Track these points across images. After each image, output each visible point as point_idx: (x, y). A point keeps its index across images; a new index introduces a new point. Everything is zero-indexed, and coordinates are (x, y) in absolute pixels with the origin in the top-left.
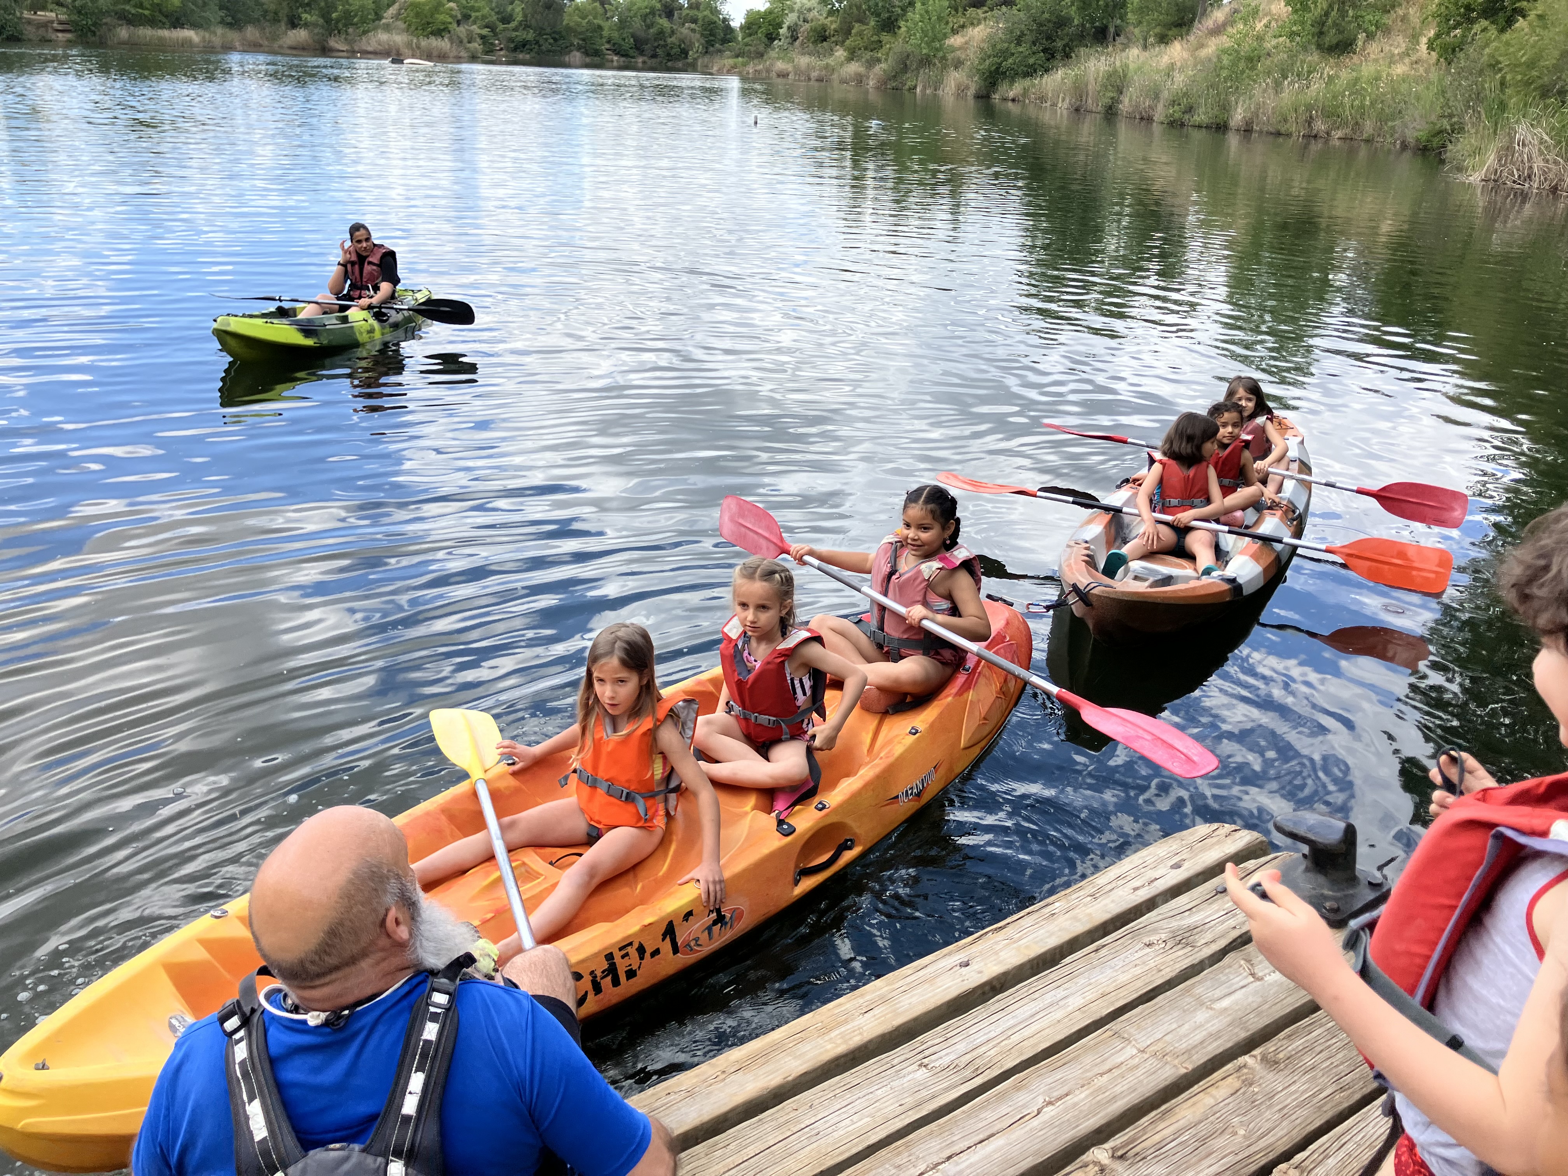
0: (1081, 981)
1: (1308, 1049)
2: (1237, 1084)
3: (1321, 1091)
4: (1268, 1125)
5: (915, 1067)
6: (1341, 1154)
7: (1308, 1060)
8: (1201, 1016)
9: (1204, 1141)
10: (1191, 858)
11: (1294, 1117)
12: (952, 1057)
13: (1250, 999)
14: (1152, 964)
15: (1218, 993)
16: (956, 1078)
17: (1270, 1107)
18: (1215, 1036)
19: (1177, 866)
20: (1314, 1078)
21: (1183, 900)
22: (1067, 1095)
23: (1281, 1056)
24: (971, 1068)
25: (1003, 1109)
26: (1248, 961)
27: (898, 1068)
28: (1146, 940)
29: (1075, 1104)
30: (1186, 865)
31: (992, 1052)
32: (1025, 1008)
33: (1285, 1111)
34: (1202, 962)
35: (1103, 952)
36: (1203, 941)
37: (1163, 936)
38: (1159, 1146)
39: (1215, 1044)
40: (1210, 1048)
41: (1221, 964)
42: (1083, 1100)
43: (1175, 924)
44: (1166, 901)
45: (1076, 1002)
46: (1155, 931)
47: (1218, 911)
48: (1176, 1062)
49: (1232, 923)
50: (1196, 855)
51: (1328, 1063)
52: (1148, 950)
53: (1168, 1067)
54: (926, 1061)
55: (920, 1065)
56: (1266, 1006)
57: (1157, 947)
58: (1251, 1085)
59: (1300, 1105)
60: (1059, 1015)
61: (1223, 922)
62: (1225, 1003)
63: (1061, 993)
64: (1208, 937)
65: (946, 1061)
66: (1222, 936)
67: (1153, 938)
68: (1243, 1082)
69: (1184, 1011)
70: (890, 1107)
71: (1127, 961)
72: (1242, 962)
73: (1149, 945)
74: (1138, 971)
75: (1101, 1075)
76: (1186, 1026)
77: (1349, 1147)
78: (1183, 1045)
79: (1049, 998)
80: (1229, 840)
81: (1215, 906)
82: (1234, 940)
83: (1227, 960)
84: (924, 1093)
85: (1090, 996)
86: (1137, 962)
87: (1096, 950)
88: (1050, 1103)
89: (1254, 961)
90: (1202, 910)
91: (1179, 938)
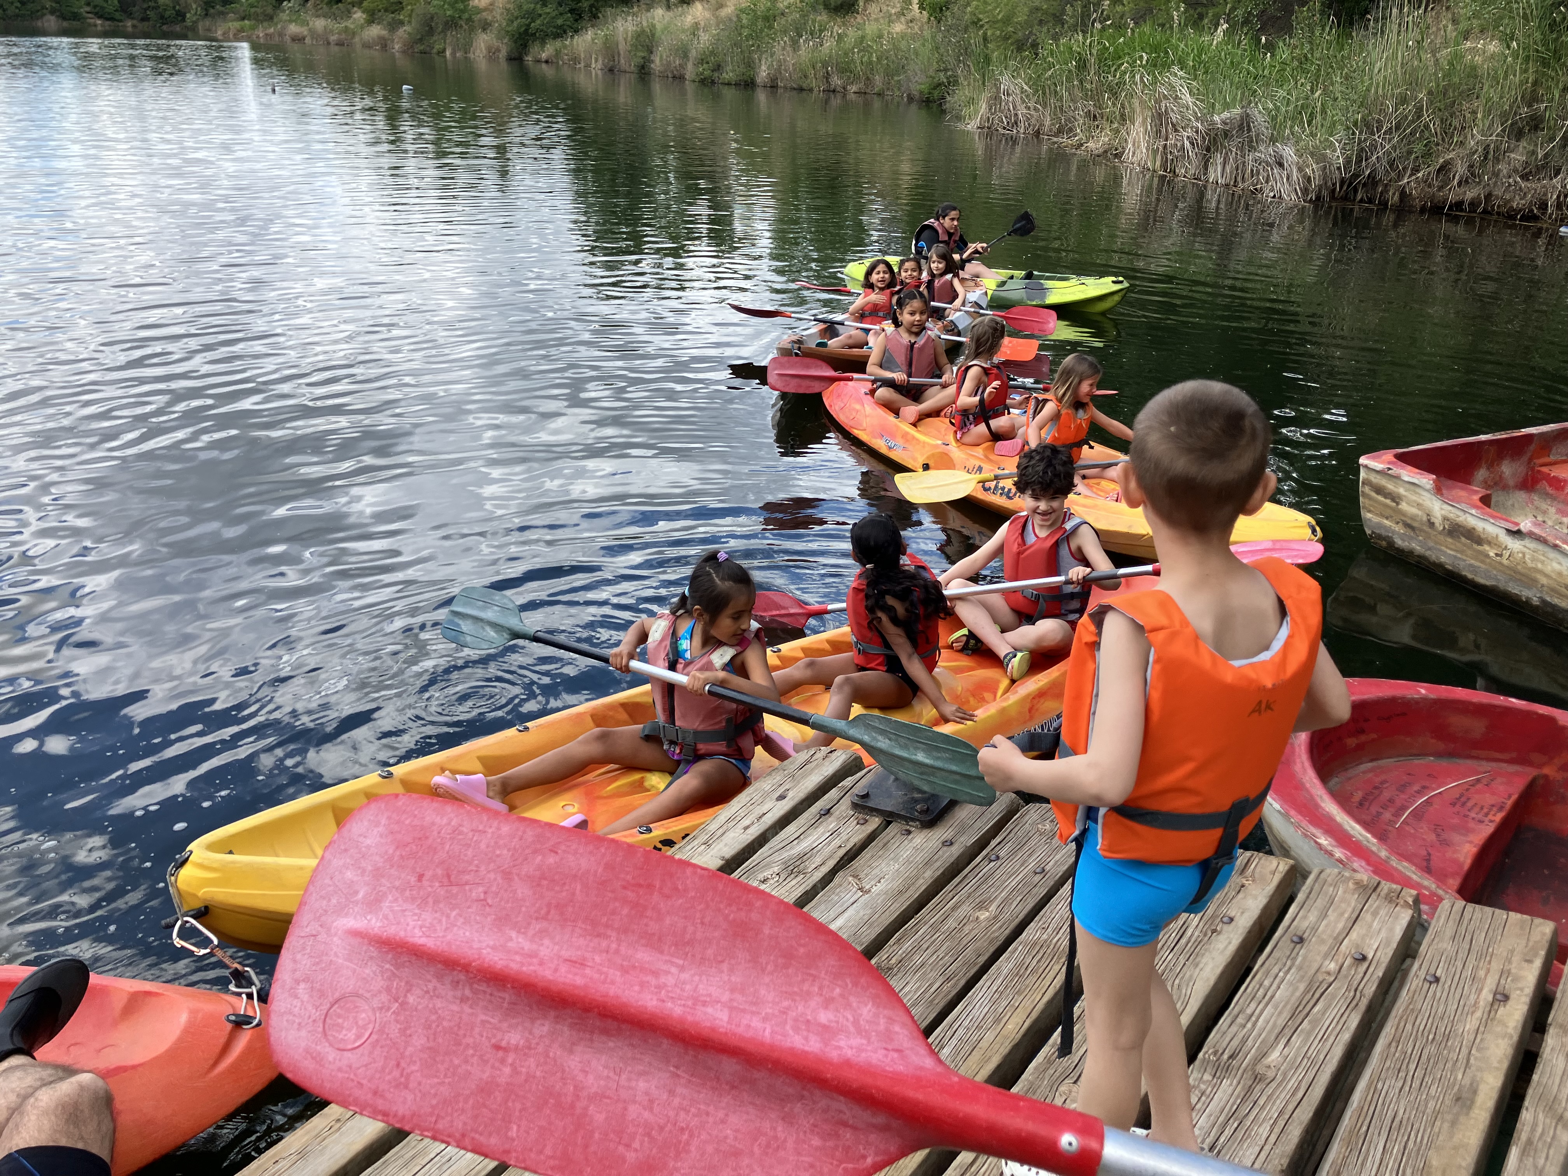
1: (917, 948)
3: (931, 986)
6: (954, 1041)
7: (918, 959)
10: (795, 786)
13: (861, 914)
15: (832, 914)
19: (782, 797)
20: (924, 974)
21: (791, 830)
23: (893, 961)
26: (855, 876)
28: (761, 876)
30: (790, 794)
34: (814, 886)
36: (814, 866)
37: (776, 869)
41: (832, 885)
43: (785, 855)
44: (777, 833)
46: (768, 866)
47: (823, 834)
49: (837, 842)
50: (799, 782)
51: (935, 957)
56: (877, 916)
57: (772, 882)
61: (829, 843)
62: (839, 922)
64: (818, 860)
66: (830, 857)
67: (767, 874)
72: (850, 879)
73: (764, 881)
77: (961, 1032)
80: (827, 762)
81: (821, 829)
82: (842, 859)
83: (837, 880)
89: (862, 876)
90: (809, 835)
91: (791, 868)
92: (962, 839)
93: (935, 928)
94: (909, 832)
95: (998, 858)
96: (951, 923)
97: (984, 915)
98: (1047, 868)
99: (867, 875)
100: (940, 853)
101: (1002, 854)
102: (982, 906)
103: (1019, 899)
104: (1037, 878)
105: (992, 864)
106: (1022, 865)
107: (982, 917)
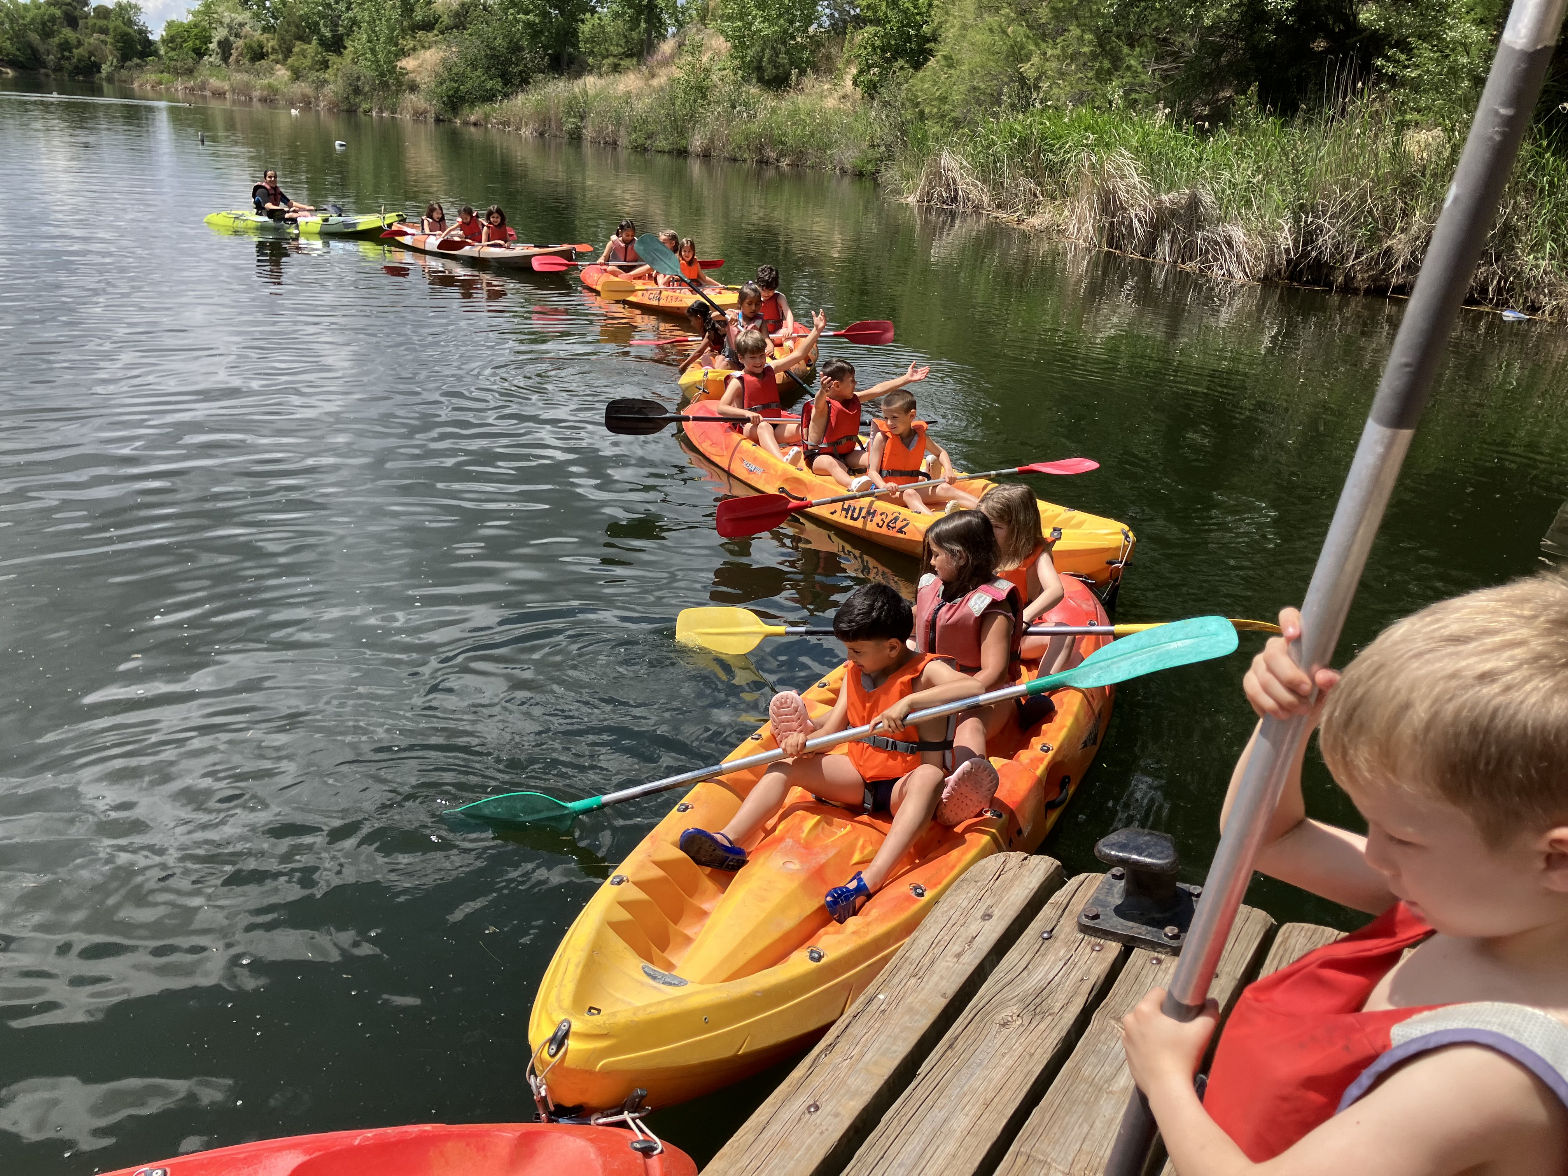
0: (953, 1091)
8: (1106, 1106)
10: (998, 902)
14: (1018, 1049)
15: (1108, 1069)
19: (987, 916)
21: (1012, 956)
28: (999, 1018)
30: (997, 912)
32: (908, 1148)
35: (959, 1045)
36: (1059, 1005)
37: (1015, 1009)
43: (1019, 990)
45: (961, 1123)
46: (1002, 1004)
47: (1054, 963)
49: (1076, 974)
50: (1001, 897)
52: (1006, 1031)
57: (1015, 1025)
60: (950, 1147)
61: (1067, 976)
62: (1122, 1080)
63: (938, 1115)
64: (1061, 997)
66: (1076, 993)
67: (1005, 1014)
69: (1086, 1104)
71: (991, 1051)
72: (1113, 1022)
73: (1004, 1025)
74: (1008, 1061)
76: (1098, 1124)
79: (927, 1127)
80: (1025, 872)
81: (1050, 957)
82: (1090, 995)
83: (1095, 1024)
85: (973, 1110)
86: (1003, 1050)
87: (951, 1046)
90: (1039, 965)
91: (1032, 1007)
94: (1159, 961)
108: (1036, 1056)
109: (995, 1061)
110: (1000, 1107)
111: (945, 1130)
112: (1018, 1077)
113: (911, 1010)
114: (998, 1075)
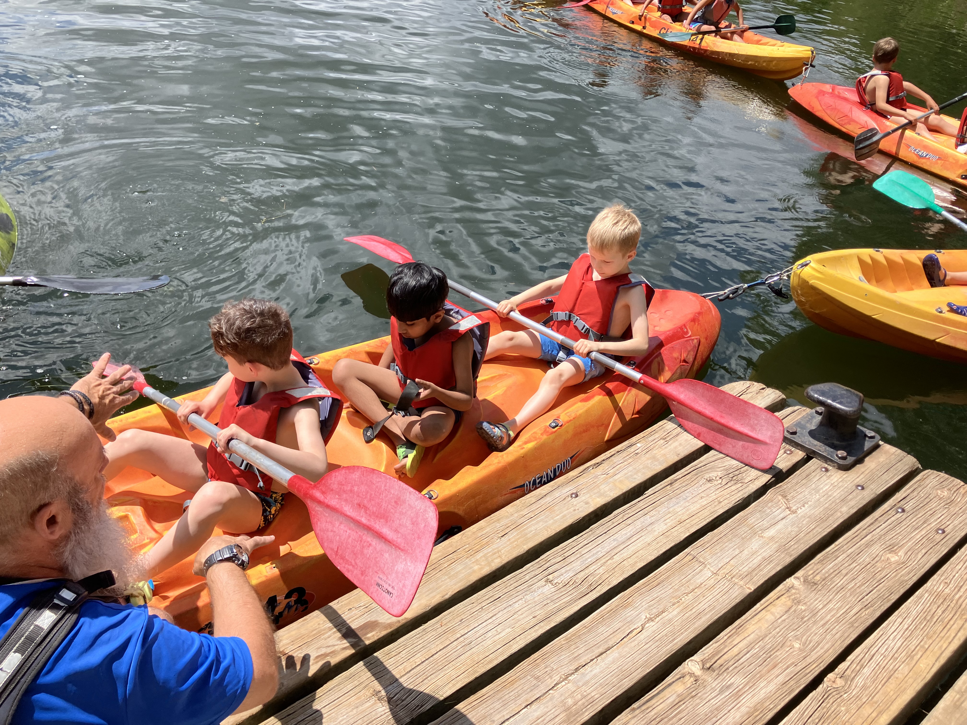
0: (662, 509)
1: (836, 573)
2: (789, 603)
3: (852, 608)
4: (816, 638)
5: (542, 582)
6: (873, 664)
7: (839, 581)
8: (755, 544)
9: (770, 652)
11: (834, 632)
12: (571, 574)
13: (790, 529)
14: (713, 497)
15: (765, 523)
16: (576, 594)
17: (815, 622)
18: (767, 560)
20: (844, 596)
22: (663, 612)
23: (818, 578)
24: (586, 585)
25: (616, 625)
26: (784, 497)
27: (530, 583)
28: (707, 476)
29: (670, 620)
31: (601, 571)
32: (623, 532)
33: (827, 627)
35: (676, 485)
36: (749, 479)
37: (719, 474)
38: (737, 658)
39: (769, 567)
40: (765, 570)
41: (764, 498)
42: (676, 616)
45: (661, 528)
46: (712, 469)
48: (741, 583)
51: (853, 583)
52: (709, 485)
53: (736, 587)
54: (550, 577)
55: (547, 581)
57: (716, 483)
58: (799, 602)
59: (838, 621)
60: (649, 539)
62: (771, 532)
63: (648, 519)
64: (752, 475)
65: (566, 577)
67: (713, 475)
68: (793, 600)
69: (743, 539)
70: (526, 619)
71: (695, 493)
72: (780, 497)
73: (709, 481)
74: (704, 502)
75: (687, 594)
76: (746, 552)
77: (877, 657)
78: (745, 569)
79: (638, 524)
82: (772, 478)
83: (769, 495)
84: (552, 607)
85: (670, 523)
86: (703, 495)
87: (671, 484)
88: (651, 620)
89: (789, 497)
91: (731, 475)
92: (872, 486)
93: (853, 558)
94: (827, 470)
95: (903, 511)
96: (865, 558)
97: (894, 558)
98: (947, 530)
99: (793, 498)
100: (854, 493)
101: (907, 508)
102: (892, 548)
103: (924, 551)
104: (938, 537)
105: (899, 515)
106: (924, 522)
107: (893, 560)
108: (723, 504)
109: (696, 499)
110: (688, 525)
111: (649, 528)
112: (706, 513)
113: (654, 458)
114: (694, 508)
